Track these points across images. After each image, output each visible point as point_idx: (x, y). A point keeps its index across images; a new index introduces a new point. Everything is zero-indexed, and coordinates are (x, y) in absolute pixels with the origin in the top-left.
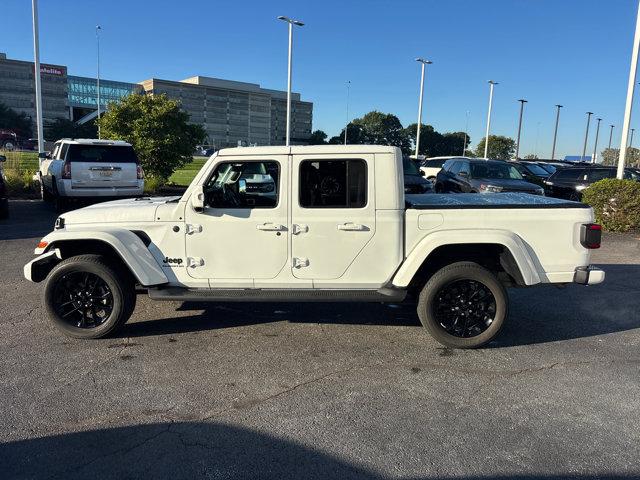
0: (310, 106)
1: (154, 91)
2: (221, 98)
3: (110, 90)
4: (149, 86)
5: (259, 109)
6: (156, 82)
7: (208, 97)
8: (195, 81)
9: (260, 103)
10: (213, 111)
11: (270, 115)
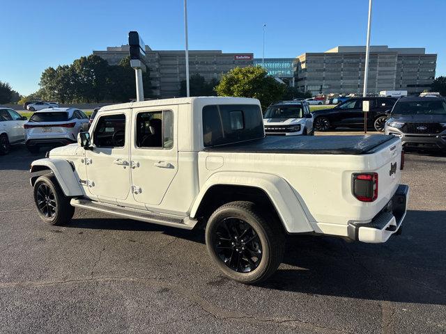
0: (434, 57)
1: (306, 62)
2: (354, 61)
3: (278, 64)
4: (303, 59)
5: (387, 64)
6: (308, 55)
7: (345, 61)
8: (335, 50)
9: (387, 60)
10: (348, 70)
11: (395, 68)
